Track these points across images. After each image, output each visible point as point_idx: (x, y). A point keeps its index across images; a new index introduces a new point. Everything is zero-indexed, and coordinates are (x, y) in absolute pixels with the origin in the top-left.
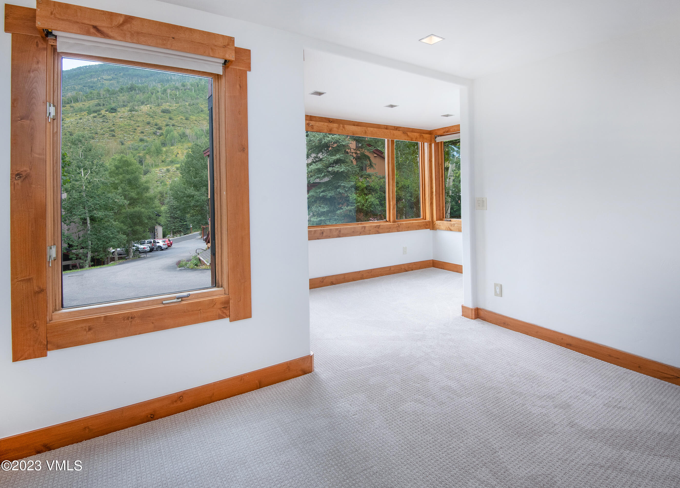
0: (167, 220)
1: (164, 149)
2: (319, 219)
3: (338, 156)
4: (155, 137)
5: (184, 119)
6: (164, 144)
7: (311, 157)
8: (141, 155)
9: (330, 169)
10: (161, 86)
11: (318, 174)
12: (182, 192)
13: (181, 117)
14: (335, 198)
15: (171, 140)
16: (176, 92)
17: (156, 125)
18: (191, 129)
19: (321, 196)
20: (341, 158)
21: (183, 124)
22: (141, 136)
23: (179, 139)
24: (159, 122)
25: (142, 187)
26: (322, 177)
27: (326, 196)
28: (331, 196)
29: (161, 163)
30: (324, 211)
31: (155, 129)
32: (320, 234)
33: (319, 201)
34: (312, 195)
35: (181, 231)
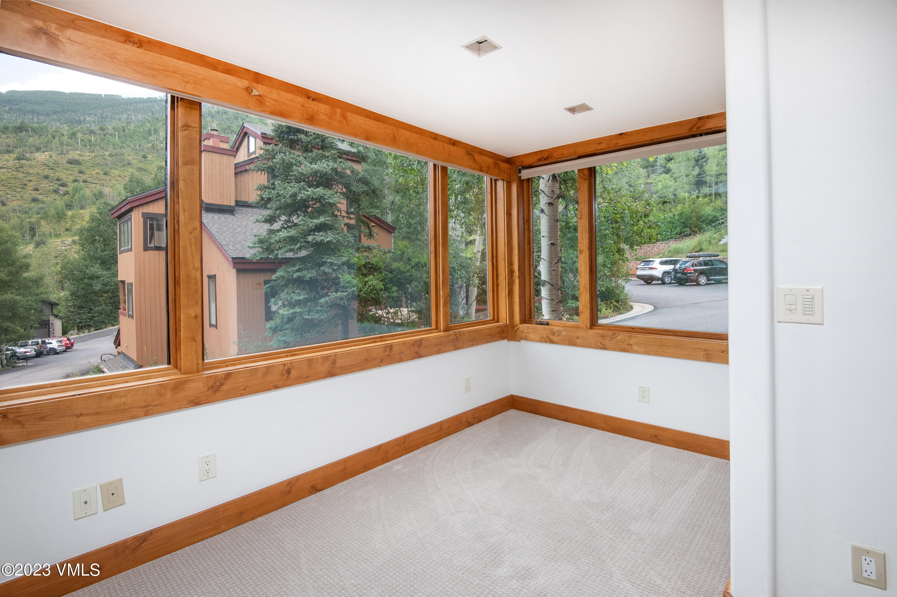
0: (69, 311)
1: (70, 213)
2: (292, 311)
3: (322, 219)
4: (57, 196)
5: (102, 173)
6: (70, 206)
7: (280, 220)
8: (33, 220)
9: (310, 238)
10: (68, 127)
11: (290, 245)
12: (81, 272)
13: (97, 171)
14: (317, 280)
15: (81, 201)
16: (91, 137)
17: (58, 180)
18: (111, 187)
19: (294, 277)
20: (327, 222)
21: (100, 180)
22: (35, 194)
23: (93, 199)
24: (62, 176)
26: (297, 249)
27: (303, 277)
28: (311, 278)
29: (64, 232)
30: (301, 300)
31: (56, 185)
32: (282, 375)
33: (293, 284)
34: (281, 276)
35: (90, 325)
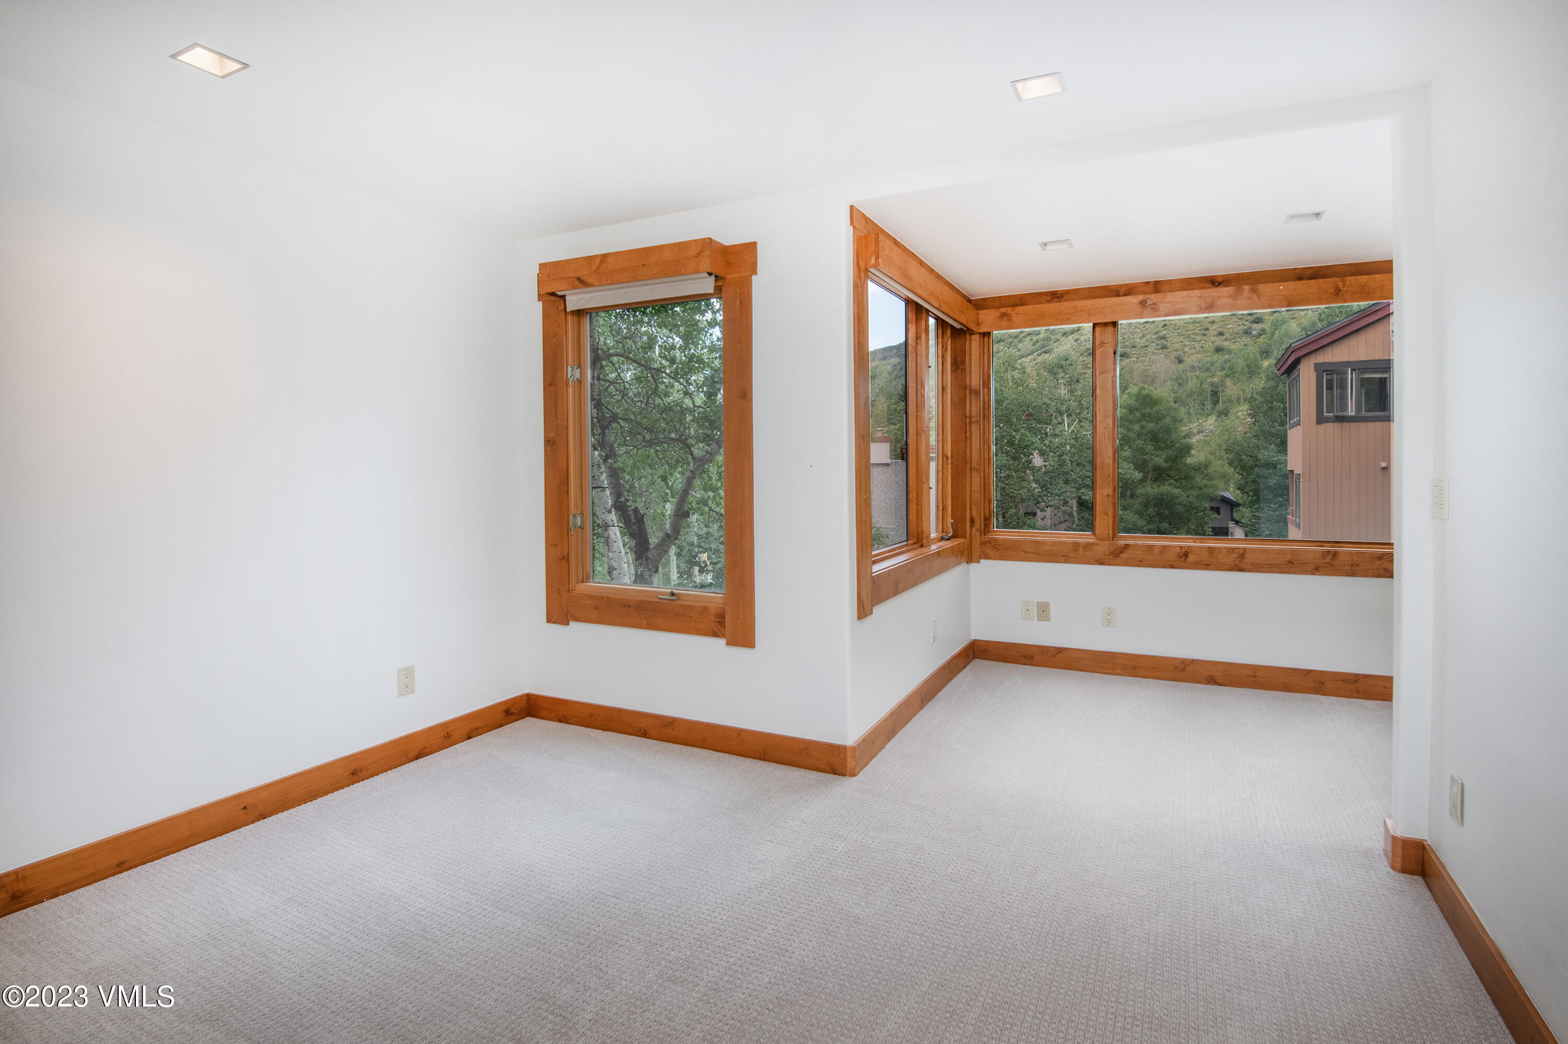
4: (1248, 340)
8: (1215, 380)
22: (1219, 342)
25: (1177, 445)
